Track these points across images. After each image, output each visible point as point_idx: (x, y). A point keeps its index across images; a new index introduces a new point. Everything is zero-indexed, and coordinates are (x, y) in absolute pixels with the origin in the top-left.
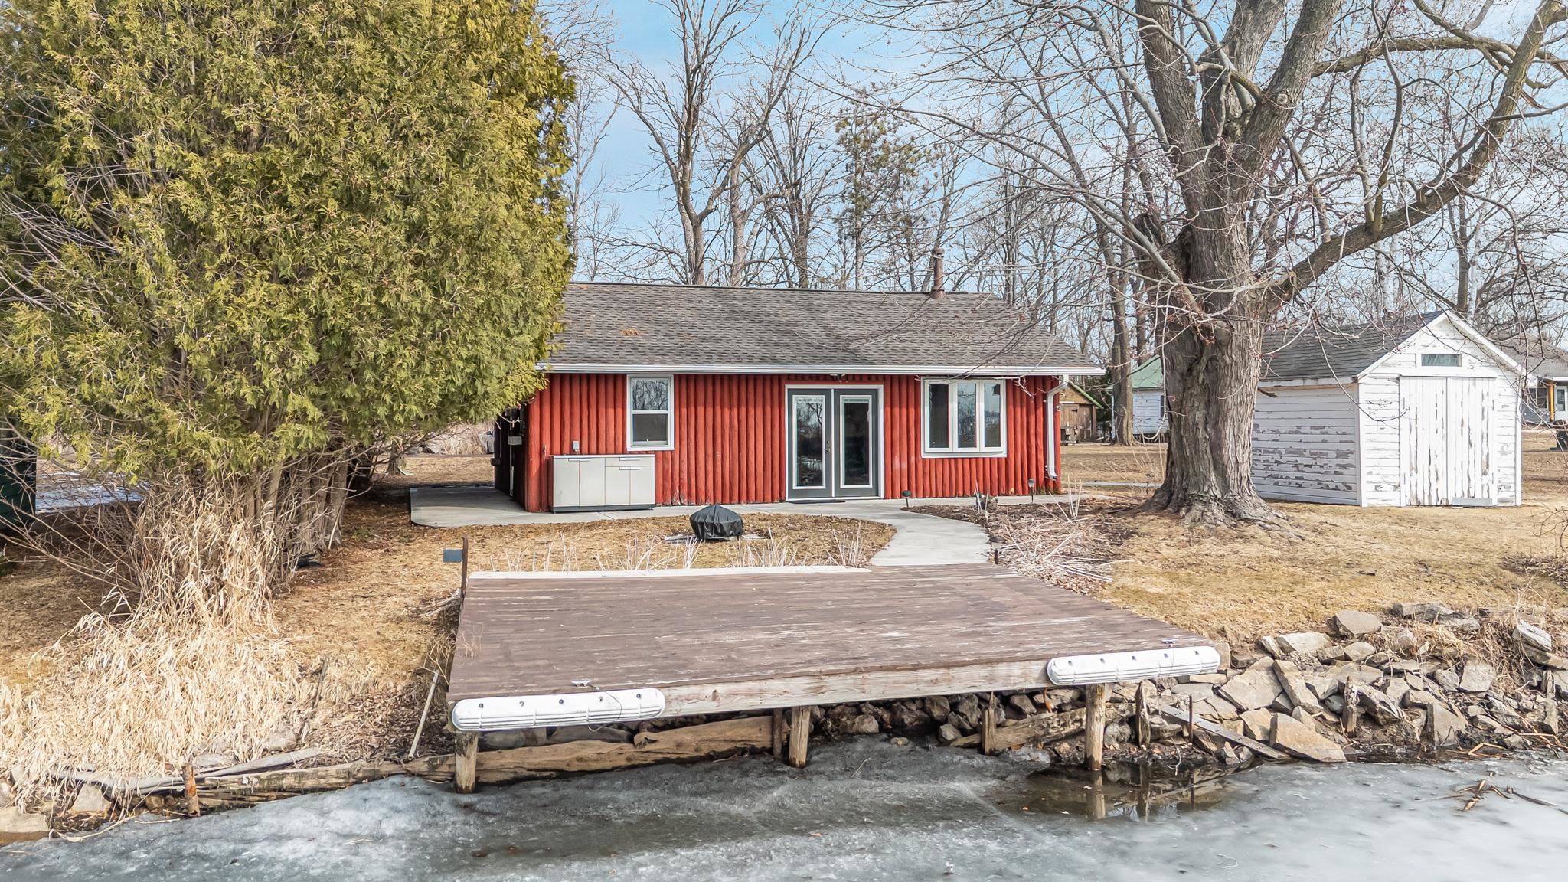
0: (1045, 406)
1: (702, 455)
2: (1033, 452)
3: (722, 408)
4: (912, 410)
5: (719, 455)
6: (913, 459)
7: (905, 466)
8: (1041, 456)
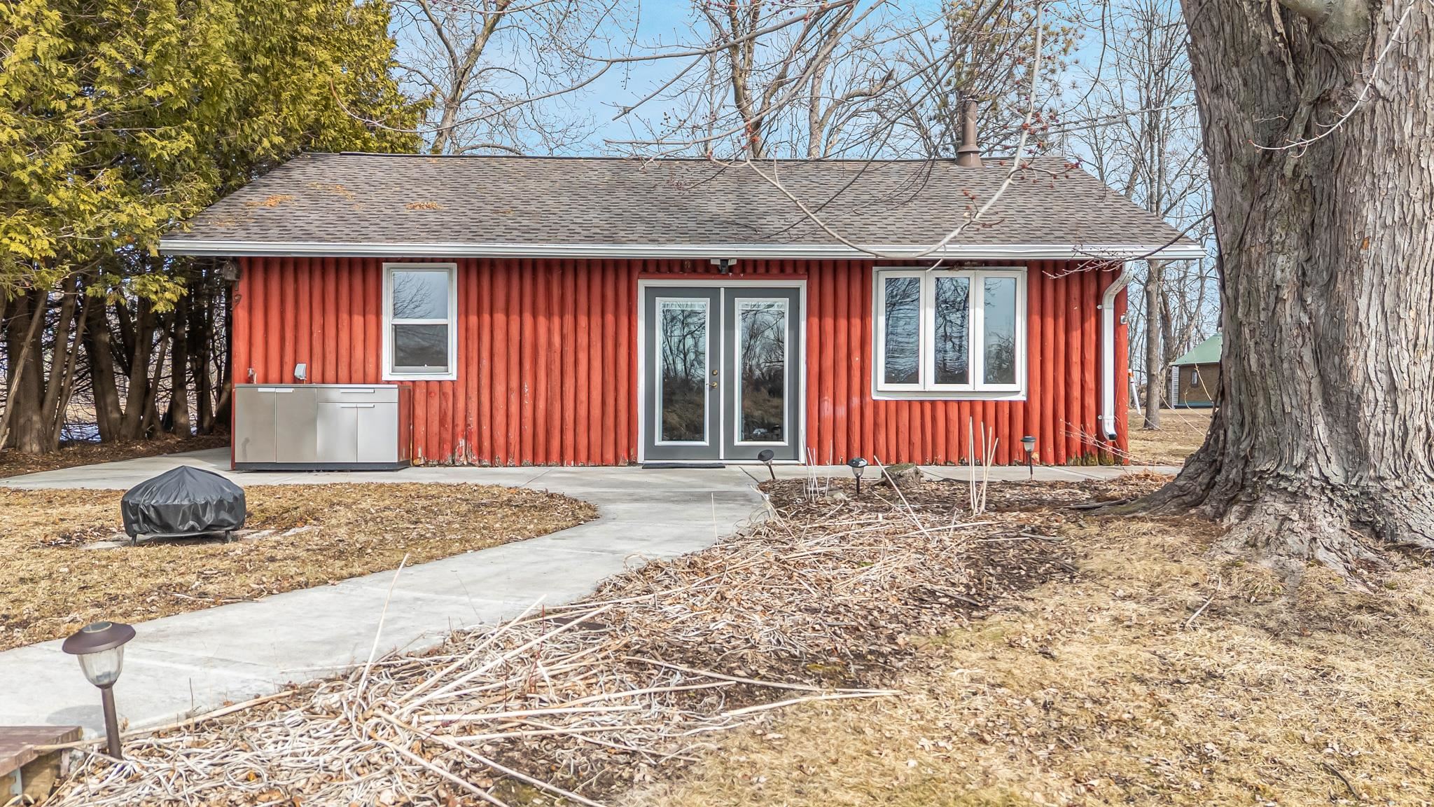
0: (1099, 315)
1: (500, 389)
2: (1076, 392)
3: (535, 316)
4: (856, 322)
5: (527, 389)
6: (856, 401)
7: (842, 412)
8: (1090, 401)
